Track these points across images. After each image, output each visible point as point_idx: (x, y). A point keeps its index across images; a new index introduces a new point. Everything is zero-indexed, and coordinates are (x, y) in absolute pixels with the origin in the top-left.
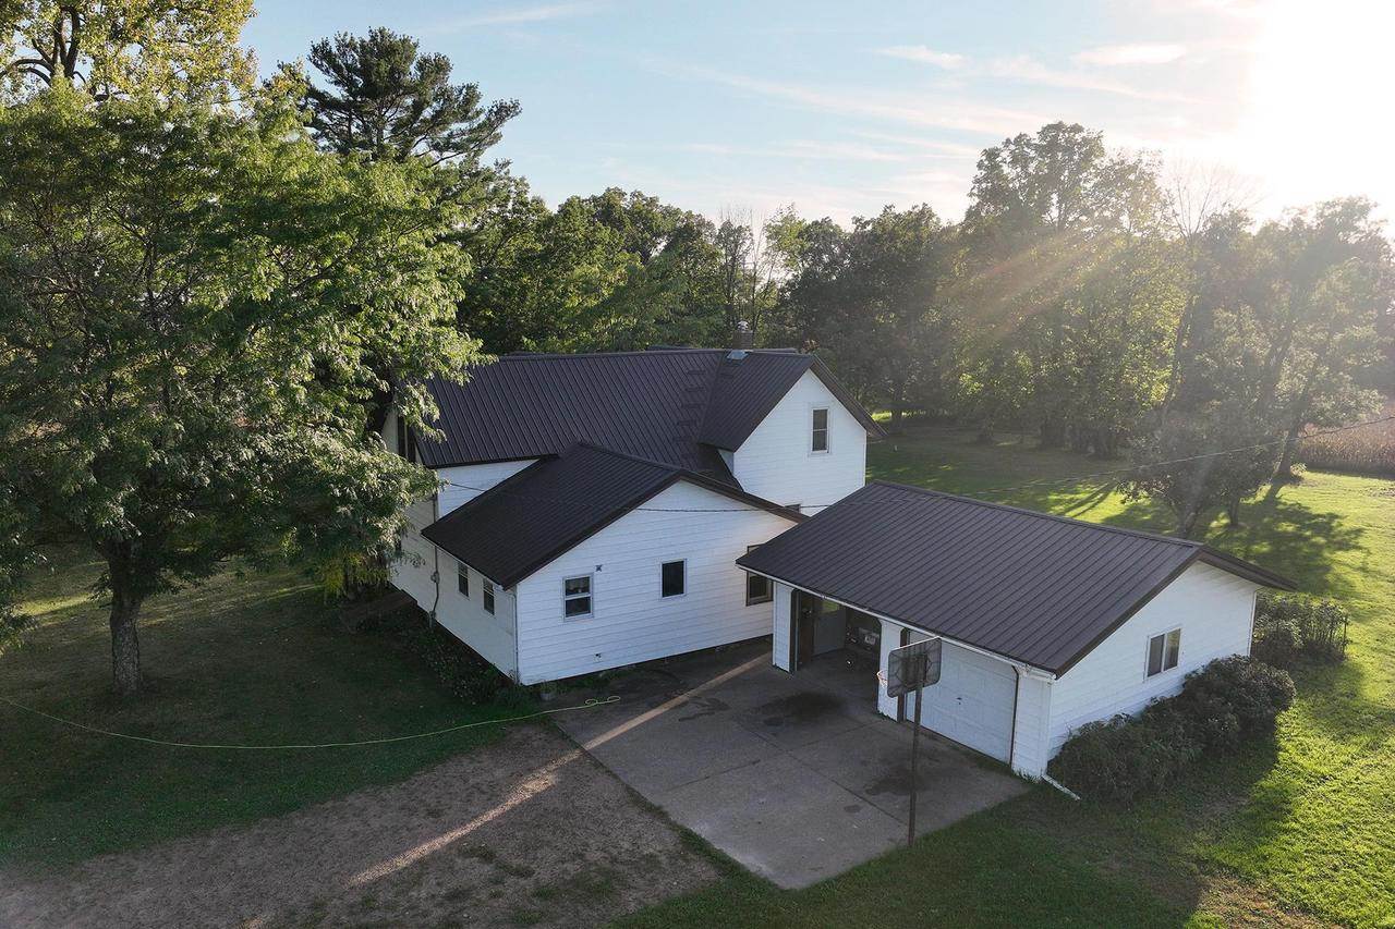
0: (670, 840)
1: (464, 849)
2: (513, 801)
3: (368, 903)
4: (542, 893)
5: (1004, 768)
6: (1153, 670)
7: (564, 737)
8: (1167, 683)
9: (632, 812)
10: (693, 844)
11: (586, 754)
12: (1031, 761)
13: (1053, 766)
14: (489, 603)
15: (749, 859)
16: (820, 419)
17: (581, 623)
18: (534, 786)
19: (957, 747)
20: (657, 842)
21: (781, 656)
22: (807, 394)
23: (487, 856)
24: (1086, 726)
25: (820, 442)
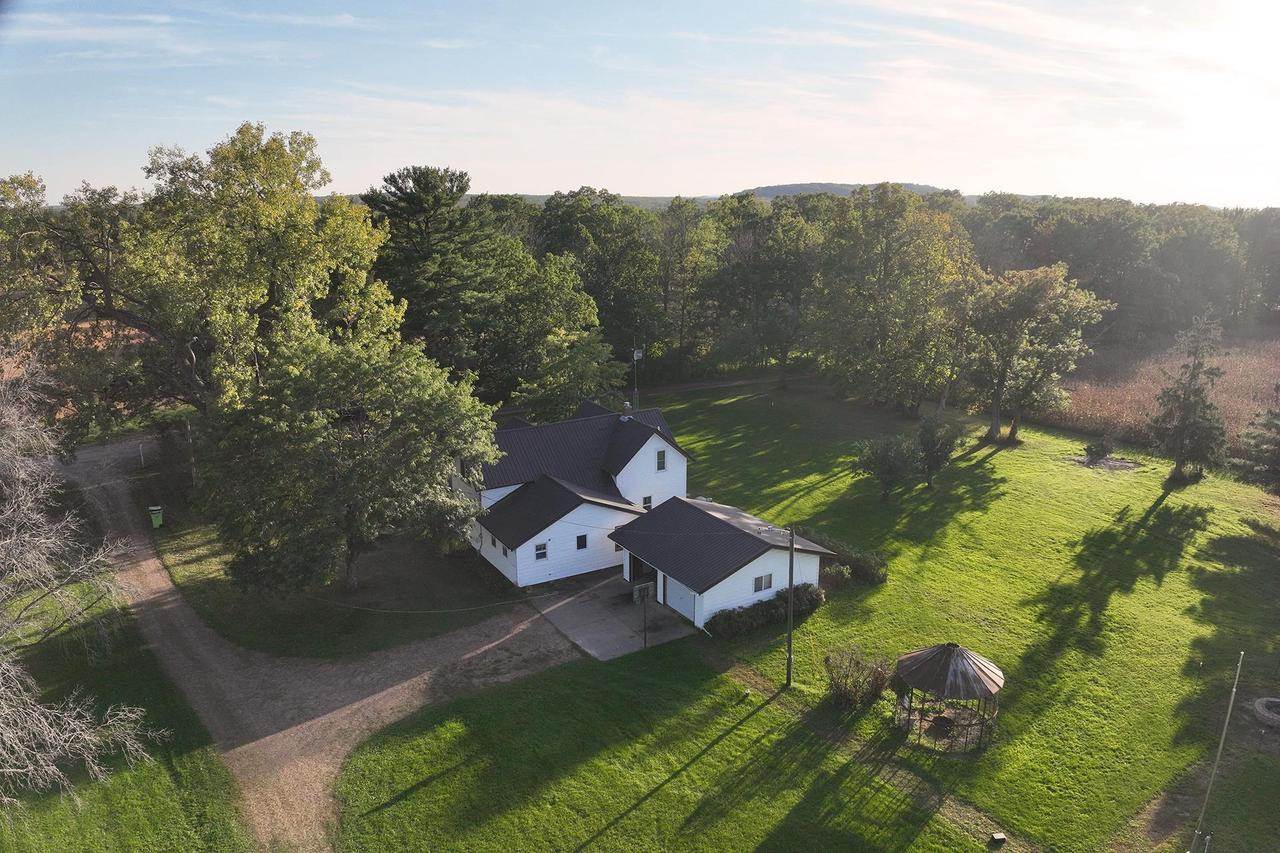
0: (568, 645)
1: (499, 648)
2: (515, 632)
3: (470, 664)
4: (525, 661)
5: (691, 624)
6: (758, 588)
7: (534, 608)
8: (766, 595)
9: (556, 636)
10: (575, 646)
11: (542, 615)
12: (700, 623)
13: (706, 625)
14: (505, 553)
15: (592, 652)
16: (661, 455)
17: (542, 561)
18: (523, 626)
19: (680, 615)
20: (563, 646)
21: (627, 575)
22: (654, 444)
23: (507, 650)
24: (722, 611)
25: (661, 466)
